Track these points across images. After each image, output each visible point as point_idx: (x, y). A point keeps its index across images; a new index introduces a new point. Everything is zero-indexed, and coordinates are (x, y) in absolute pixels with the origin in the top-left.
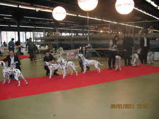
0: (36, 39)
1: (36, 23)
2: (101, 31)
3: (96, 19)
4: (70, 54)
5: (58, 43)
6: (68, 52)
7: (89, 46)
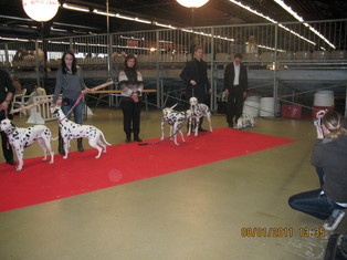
2: (153, 50)
3: (137, 19)
5: (42, 76)
7: (111, 83)
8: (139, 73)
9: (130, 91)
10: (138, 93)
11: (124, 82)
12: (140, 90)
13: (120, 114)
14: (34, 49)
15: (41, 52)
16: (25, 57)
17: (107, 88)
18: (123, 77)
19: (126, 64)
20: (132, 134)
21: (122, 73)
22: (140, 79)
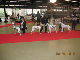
0: (41, 12)
1: (43, 4)
4: (57, 21)
6: (56, 20)
7: (68, 17)
8: (76, 14)
9: (74, 19)
10: (76, 19)
11: (73, 16)
12: (76, 18)
13: (71, 24)
14: (51, 9)
15: (52, 9)
16: (49, 11)
17: (67, 18)
18: (73, 15)
19: (73, 12)
20: (74, 28)
21: (72, 14)
22: (77, 16)
